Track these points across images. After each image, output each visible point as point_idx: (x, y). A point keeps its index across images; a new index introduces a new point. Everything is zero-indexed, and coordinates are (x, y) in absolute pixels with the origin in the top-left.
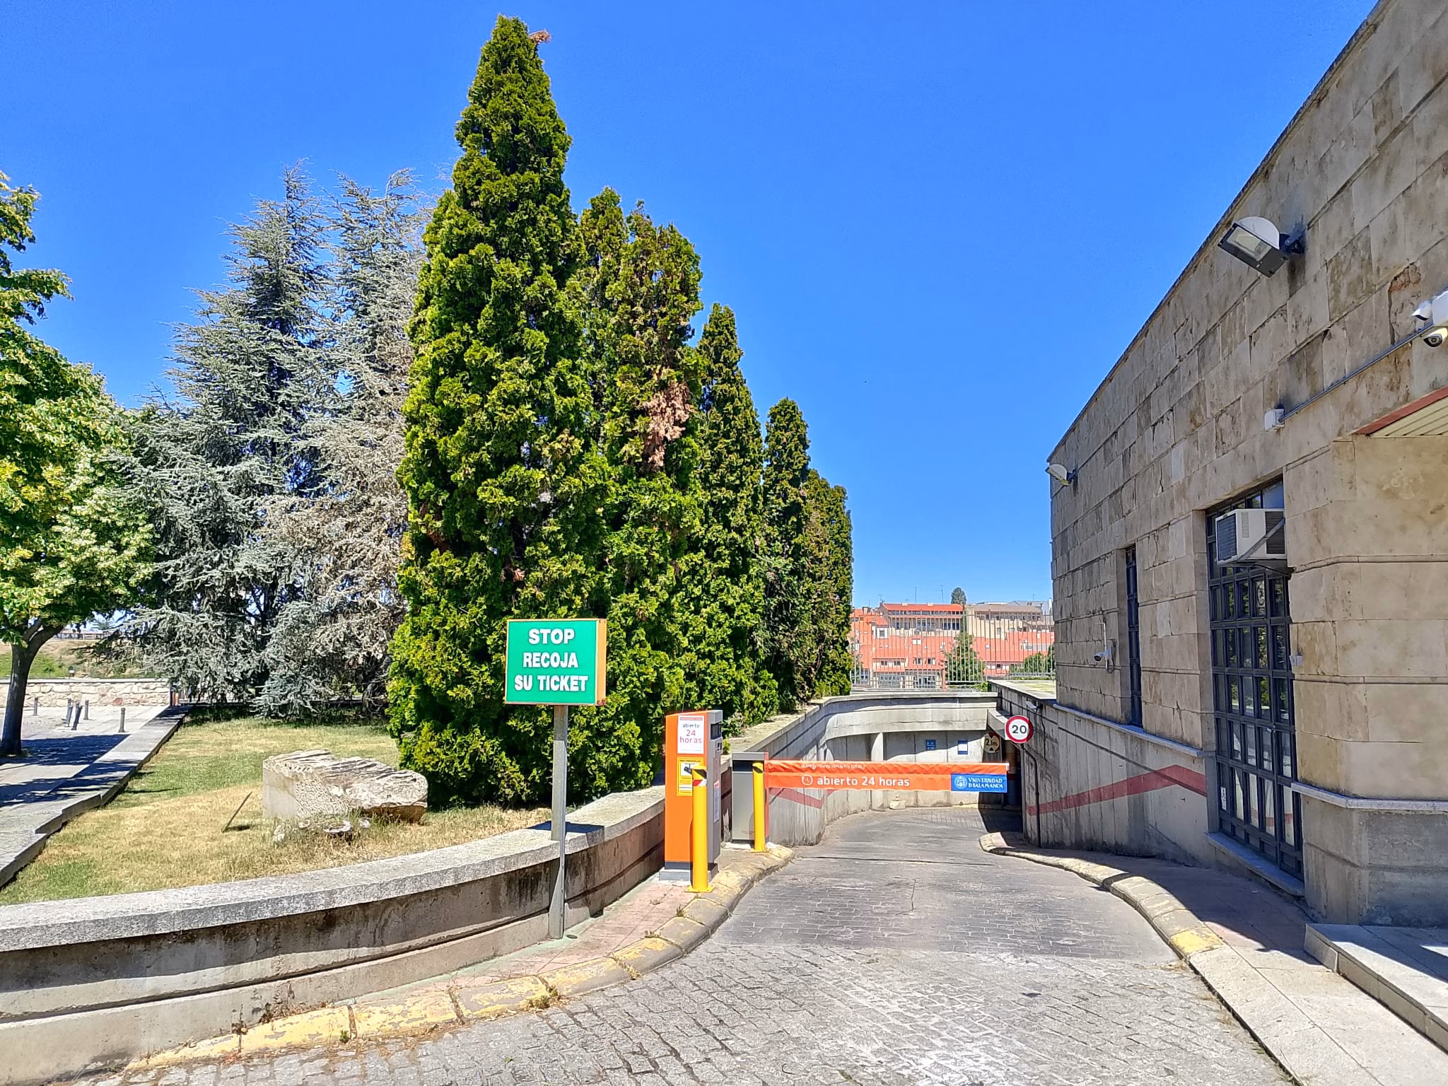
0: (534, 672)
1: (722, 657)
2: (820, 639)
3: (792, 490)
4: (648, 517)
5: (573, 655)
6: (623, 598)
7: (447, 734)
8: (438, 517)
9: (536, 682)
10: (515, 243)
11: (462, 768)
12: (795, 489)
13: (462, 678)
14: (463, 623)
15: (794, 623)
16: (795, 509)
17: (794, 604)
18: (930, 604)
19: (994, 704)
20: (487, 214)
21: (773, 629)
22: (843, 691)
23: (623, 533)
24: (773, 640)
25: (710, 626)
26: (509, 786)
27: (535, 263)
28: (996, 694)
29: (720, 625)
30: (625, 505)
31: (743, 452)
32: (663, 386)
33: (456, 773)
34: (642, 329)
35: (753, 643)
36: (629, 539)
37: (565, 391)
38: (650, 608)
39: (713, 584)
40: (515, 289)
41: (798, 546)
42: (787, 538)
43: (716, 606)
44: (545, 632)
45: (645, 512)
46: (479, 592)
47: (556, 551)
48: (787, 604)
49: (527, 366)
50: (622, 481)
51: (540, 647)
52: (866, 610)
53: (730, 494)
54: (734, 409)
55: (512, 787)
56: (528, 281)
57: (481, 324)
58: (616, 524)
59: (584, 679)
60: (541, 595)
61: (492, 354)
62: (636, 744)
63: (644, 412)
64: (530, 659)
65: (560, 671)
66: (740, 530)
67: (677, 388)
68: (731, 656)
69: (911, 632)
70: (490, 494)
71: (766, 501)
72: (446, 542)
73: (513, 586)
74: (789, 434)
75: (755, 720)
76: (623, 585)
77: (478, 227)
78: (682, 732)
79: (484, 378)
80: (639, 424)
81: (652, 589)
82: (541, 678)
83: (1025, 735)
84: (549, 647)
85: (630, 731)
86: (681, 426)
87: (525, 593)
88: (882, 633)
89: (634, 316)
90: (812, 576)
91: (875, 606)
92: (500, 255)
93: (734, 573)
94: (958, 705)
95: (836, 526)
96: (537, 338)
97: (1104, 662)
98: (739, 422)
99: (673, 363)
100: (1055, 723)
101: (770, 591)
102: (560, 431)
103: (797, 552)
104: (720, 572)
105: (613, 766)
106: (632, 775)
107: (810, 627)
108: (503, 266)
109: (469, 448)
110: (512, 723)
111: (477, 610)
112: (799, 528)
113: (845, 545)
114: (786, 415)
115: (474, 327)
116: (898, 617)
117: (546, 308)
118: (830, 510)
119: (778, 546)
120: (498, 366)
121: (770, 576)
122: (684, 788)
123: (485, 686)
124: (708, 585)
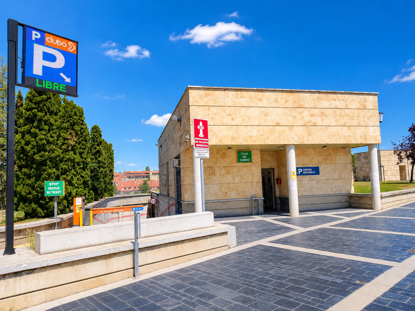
0: (50, 191)
1: (81, 188)
2: (105, 182)
3: (98, 148)
4: (68, 160)
5: (59, 187)
6: (63, 176)
7: (27, 204)
8: (24, 162)
9: (51, 192)
10: (41, 109)
11: (30, 211)
12: (98, 147)
13: (30, 193)
14: (30, 182)
15: (98, 179)
16: (98, 152)
17: (98, 175)
18: (139, 171)
19: (150, 197)
20: (35, 103)
21: (93, 181)
22: (112, 195)
23: (63, 163)
24: (93, 183)
25: (78, 181)
26: (40, 214)
27: (46, 113)
28: (150, 194)
29: (80, 181)
30: (63, 158)
31: (86, 141)
32: (71, 134)
33: (29, 211)
34: (66, 122)
35: (88, 184)
36: (64, 164)
37: (52, 137)
38: (69, 178)
39: (78, 172)
40: (42, 118)
41: (99, 161)
42: (96, 159)
43: (79, 176)
44: (53, 183)
45: (67, 159)
46: (34, 176)
47: (50, 168)
48: (97, 174)
49: (44, 132)
50: (62, 153)
51: (52, 186)
52: (120, 173)
53: (82, 151)
54: (83, 131)
55: (41, 214)
56: (44, 117)
57: (34, 124)
58: (61, 162)
59: (60, 191)
60: (47, 176)
61: (37, 130)
62: (66, 205)
63: (67, 139)
64: (49, 188)
65: (56, 190)
66: (85, 159)
67: (74, 134)
68: (83, 187)
69: (134, 179)
70: (37, 157)
71: (91, 150)
72: (26, 166)
73: (41, 175)
74: (97, 133)
75: (89, 202)
76: (63, 174)
77: (34, 106)
78: (77, 201)
79: (35, 136)
80: (66, 142)
81: (69, 174)
82: (52, 191)
83: (154, 203)
84: (54, 186)
85: (65, 202)
86: (75, 142)
87: (43, 176)
88: (125, 180)
89: (64, 119)
90: (103, 167)
91: (123, 172)
92: (38, 111)
93: (84, 169)
94: (141, 197)
95: (109, 154)
96: (47, 127)
97: (165, 184)
98: (84, 134)
99: (73, 129)
100: (160, 199)
101: (92, 172)
102: (51, 145)
103: (99, 162)
104: (80, 168)
105: (61, 209)
106: (65, 211)
107: (102, 180)
108: (40, 114)
109: (32, 149)
110: (41, 201)
111: (33, 180)
112: (99, 156)
113: (112, 159)
114: (96, 129)
115: (33, 125)
116: (130, 175)
117: (48, 122)
118: (108, 149)
119: (94, 161)
120: (38, 133)
121: (92, 168)
122: (78, 211)
123: (35, 195)
124: (77, 171)
